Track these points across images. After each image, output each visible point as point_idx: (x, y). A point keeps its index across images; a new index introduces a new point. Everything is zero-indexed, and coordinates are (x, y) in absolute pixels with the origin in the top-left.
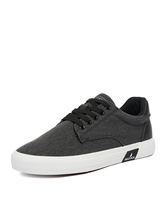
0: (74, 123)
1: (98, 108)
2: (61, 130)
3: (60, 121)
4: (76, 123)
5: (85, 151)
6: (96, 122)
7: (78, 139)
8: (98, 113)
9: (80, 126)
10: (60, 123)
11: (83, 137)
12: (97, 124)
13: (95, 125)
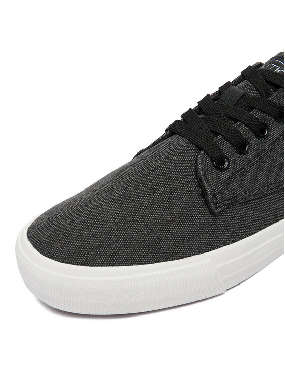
0: (200, 149)
1: (271, 102)
2: (158, 172)
3: (162, 132)
4: (203, 152)
5: (221, 237)
6: (262, 145)
7: (206, 203)
8: (270, 115)
9: (213, 161)
10: (163, 138)
11: (219, 196)
12: (265, 151)
13: (259, 155)
